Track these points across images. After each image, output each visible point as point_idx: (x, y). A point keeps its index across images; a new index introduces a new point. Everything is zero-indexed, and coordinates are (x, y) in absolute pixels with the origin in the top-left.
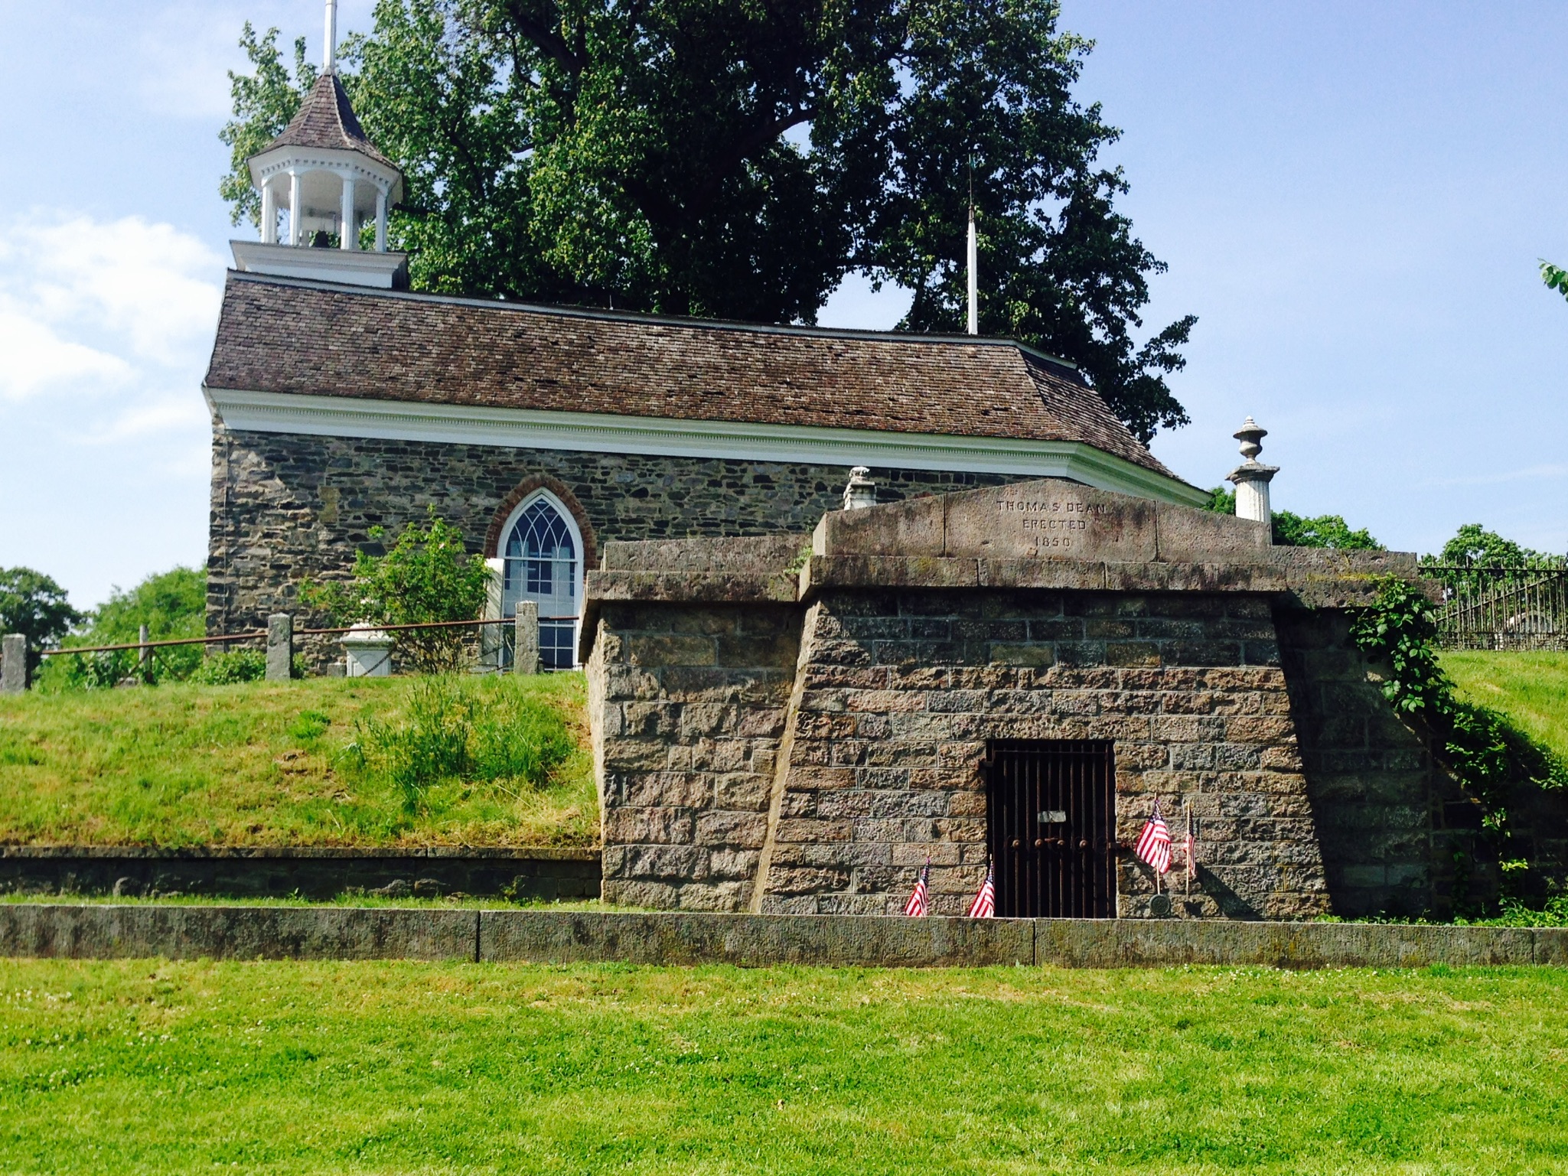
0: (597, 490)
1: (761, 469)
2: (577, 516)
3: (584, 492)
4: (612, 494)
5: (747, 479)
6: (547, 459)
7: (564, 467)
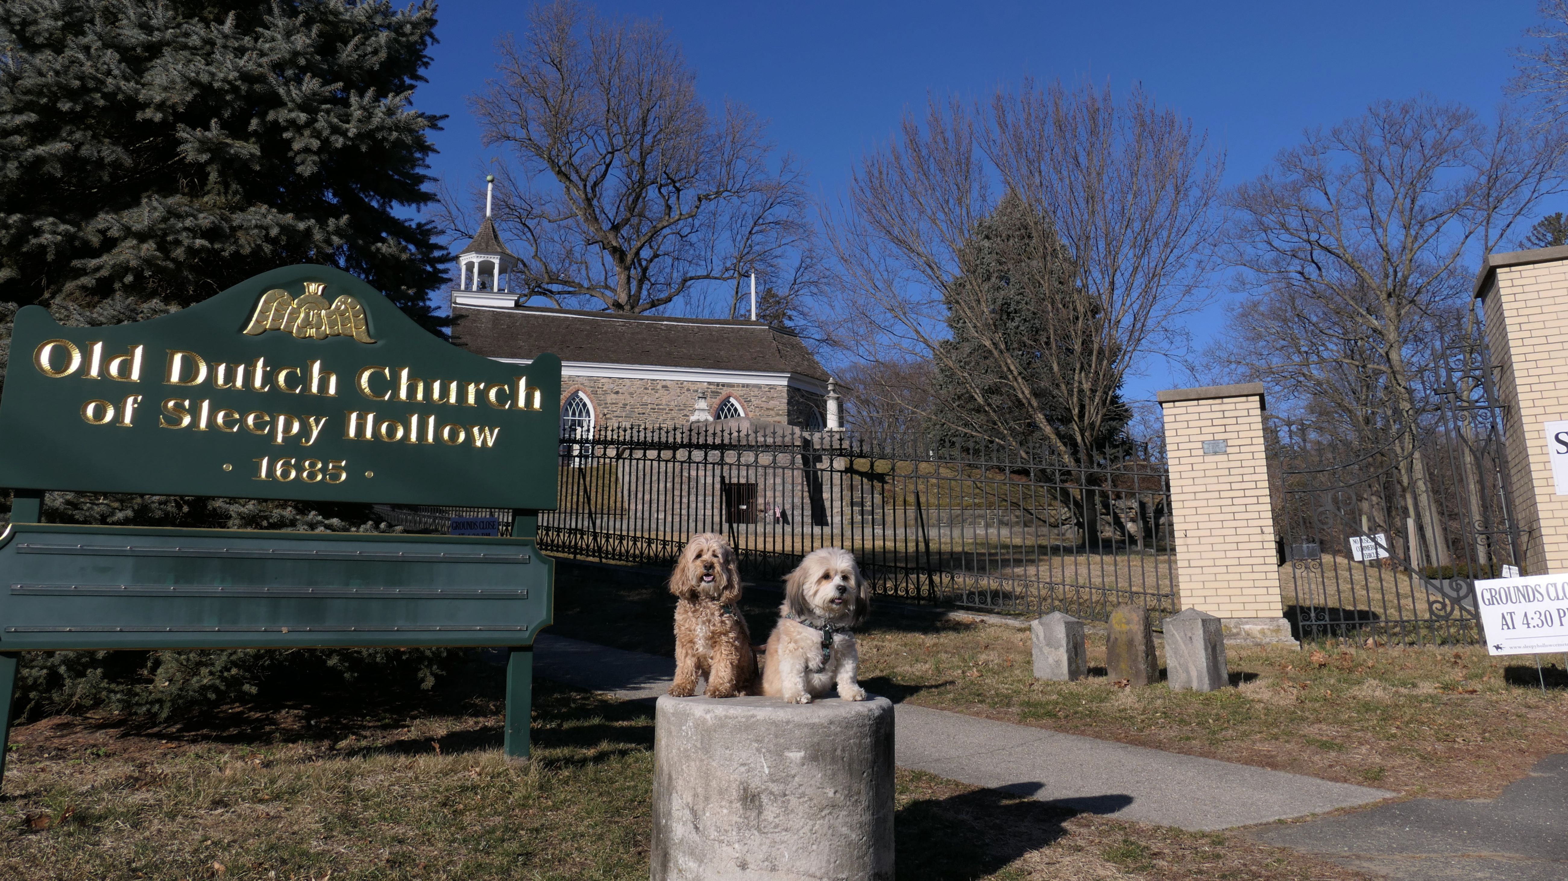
0: (600, 391)
1: (664, 383)
2: (592, 401)
3: (595, 393)
4: (605, 393)
5: (659, 387)
6: (580, 379)
7: (586, 383)
